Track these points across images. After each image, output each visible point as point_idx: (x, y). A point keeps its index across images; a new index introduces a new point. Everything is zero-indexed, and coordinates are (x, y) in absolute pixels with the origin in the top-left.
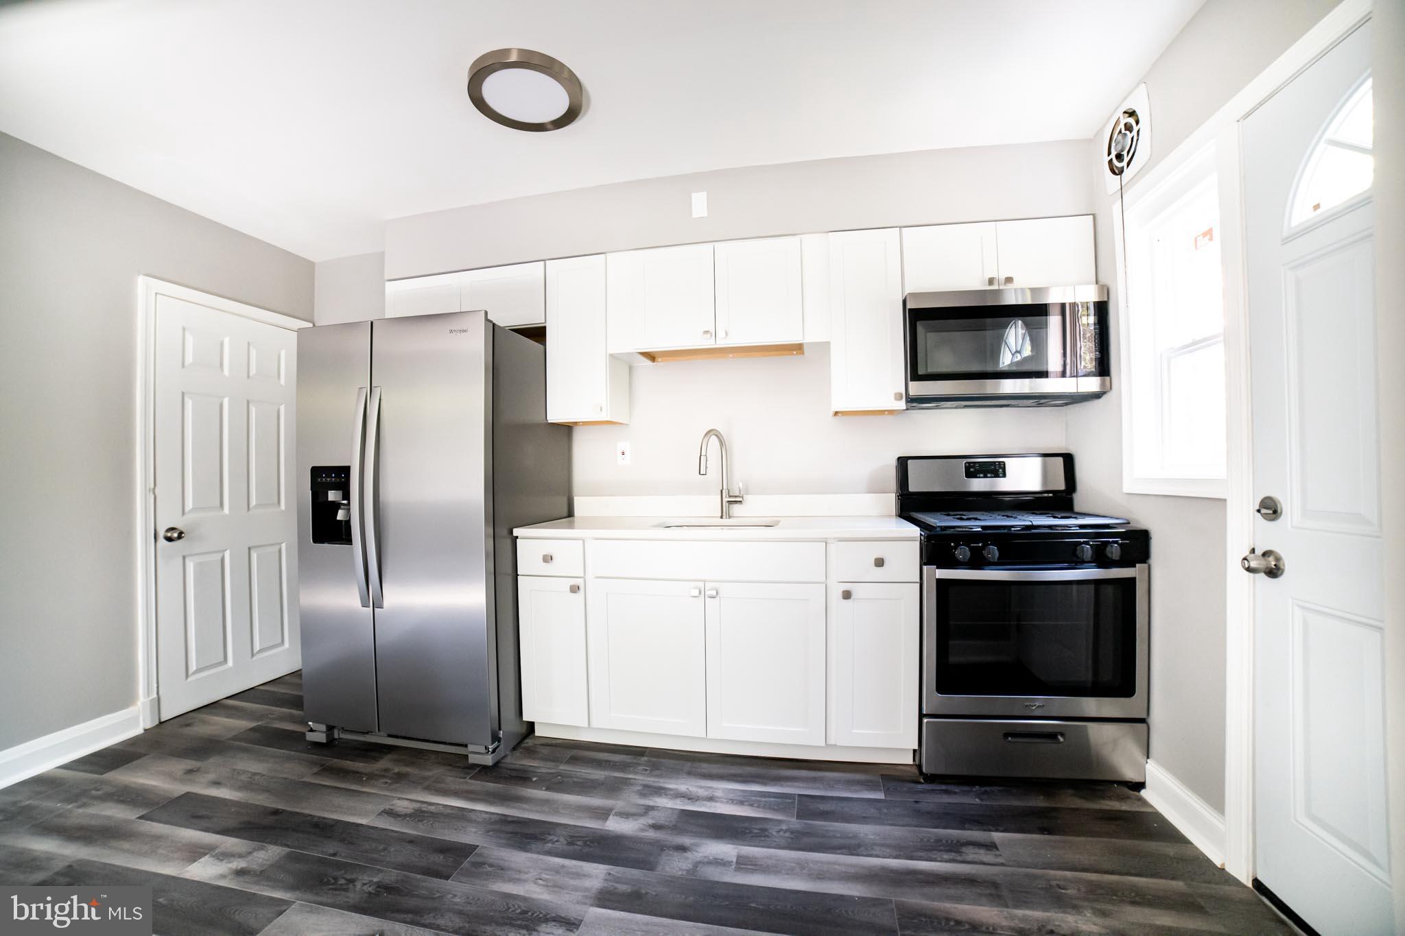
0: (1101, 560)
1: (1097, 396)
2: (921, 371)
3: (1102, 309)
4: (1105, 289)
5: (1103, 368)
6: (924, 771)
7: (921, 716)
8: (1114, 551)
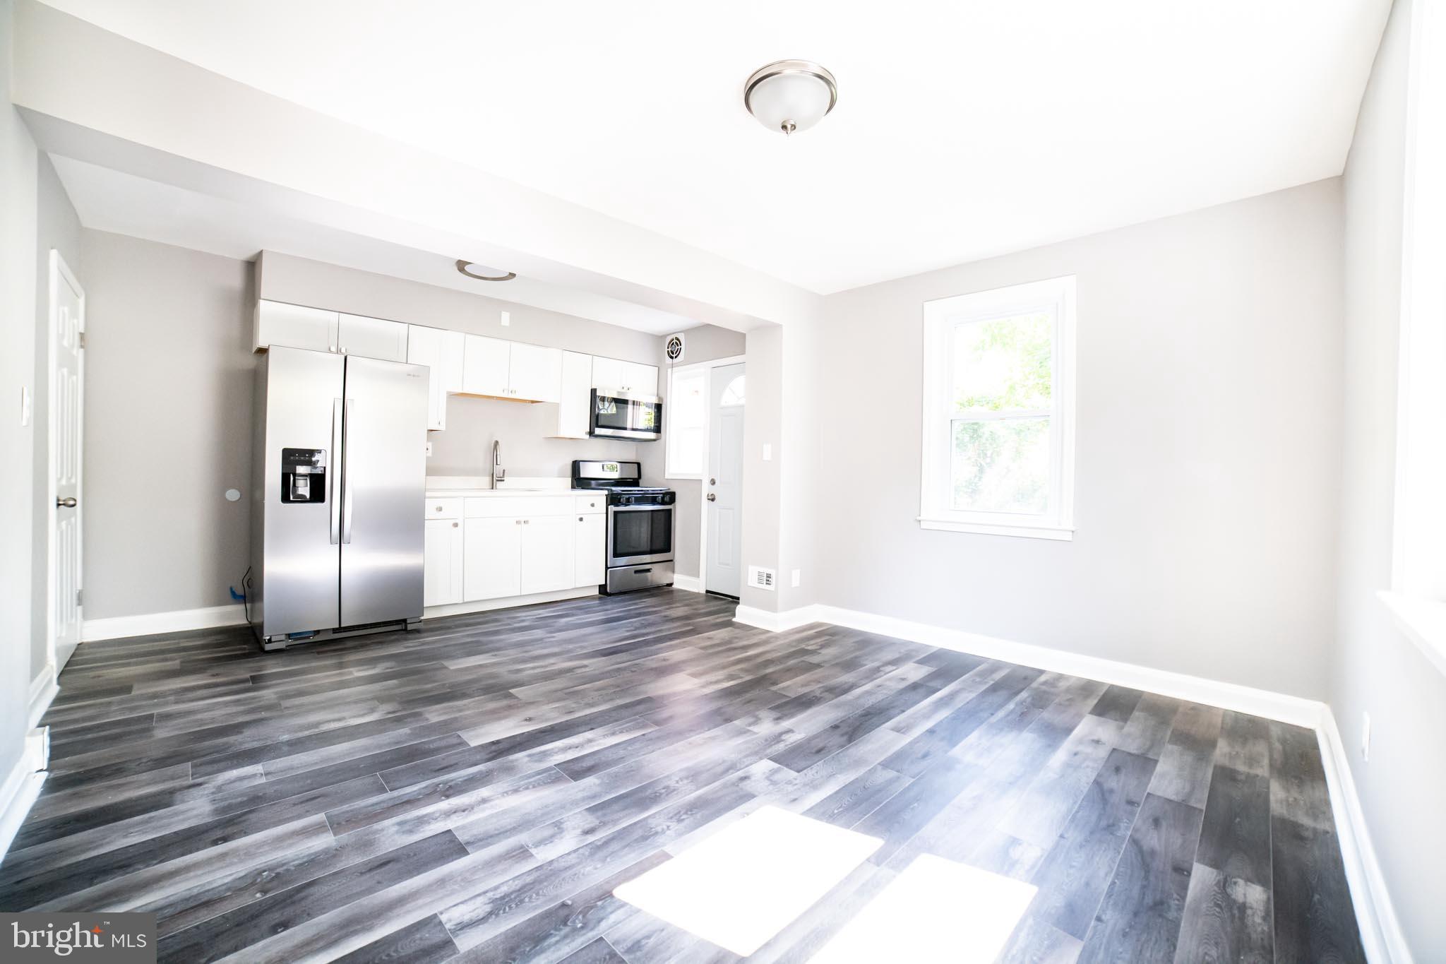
0: (663, 503)
1: (654, 440)
2: (599, 424)
3: (659, 407)
4: (660, 399)
5: (658, 429)
6: (608, 591)
7: (607, 568)
8: (667, 499)
